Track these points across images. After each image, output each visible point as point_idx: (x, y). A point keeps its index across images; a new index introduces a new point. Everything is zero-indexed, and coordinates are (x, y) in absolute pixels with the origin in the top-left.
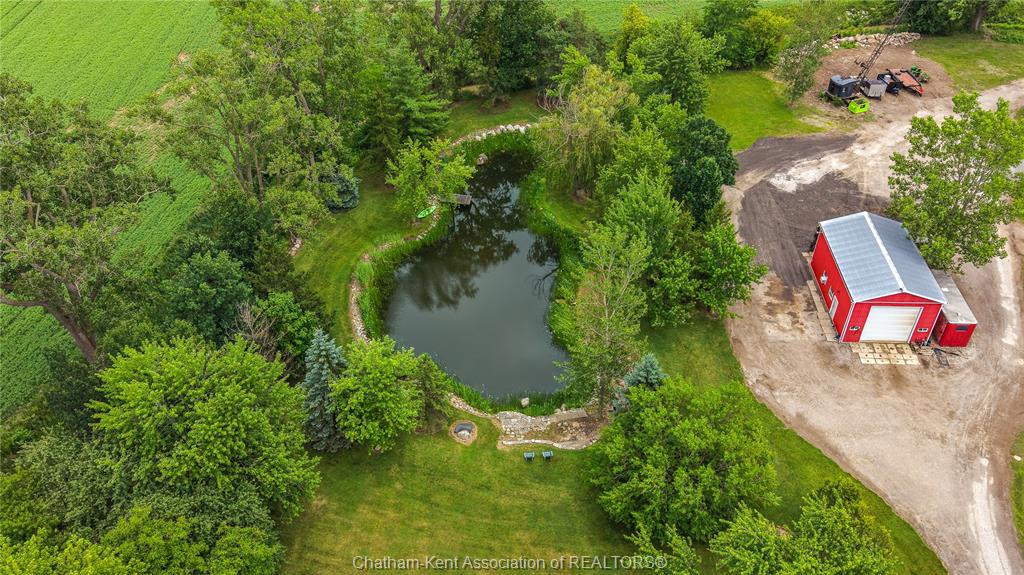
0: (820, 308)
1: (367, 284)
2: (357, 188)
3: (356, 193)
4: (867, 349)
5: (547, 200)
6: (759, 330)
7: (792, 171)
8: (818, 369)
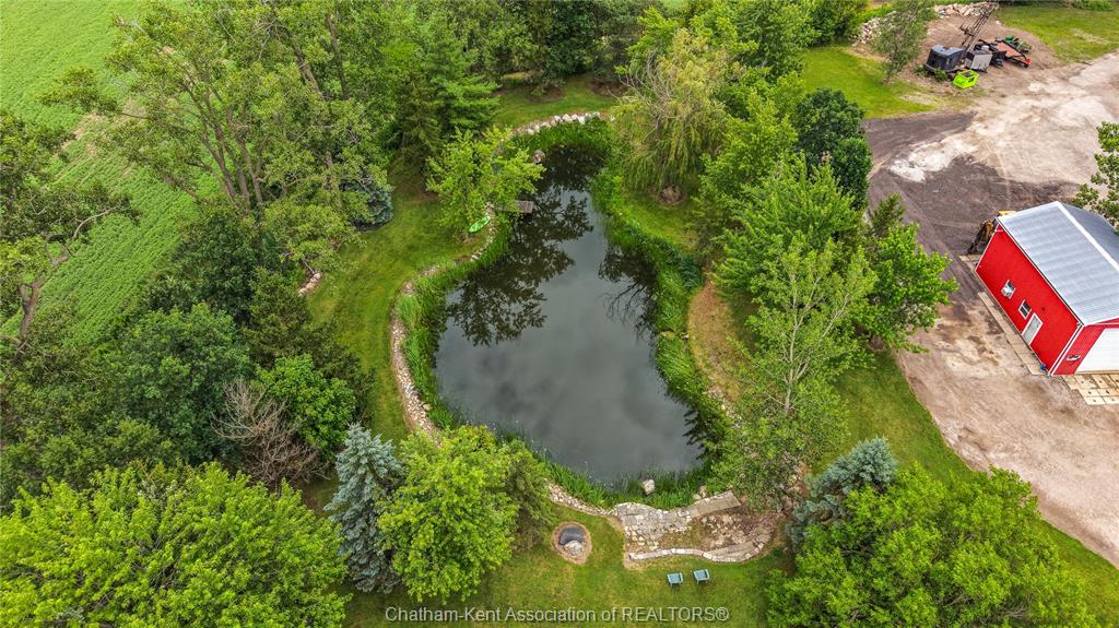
0: (1008, 330)
1: (413, 324)
2: (390, 198)
3: (389, 204)
4: (1087, 384)
5: (626, 203)
6: (940, 364)
7: (913, 157)
8: (1034, 416)
